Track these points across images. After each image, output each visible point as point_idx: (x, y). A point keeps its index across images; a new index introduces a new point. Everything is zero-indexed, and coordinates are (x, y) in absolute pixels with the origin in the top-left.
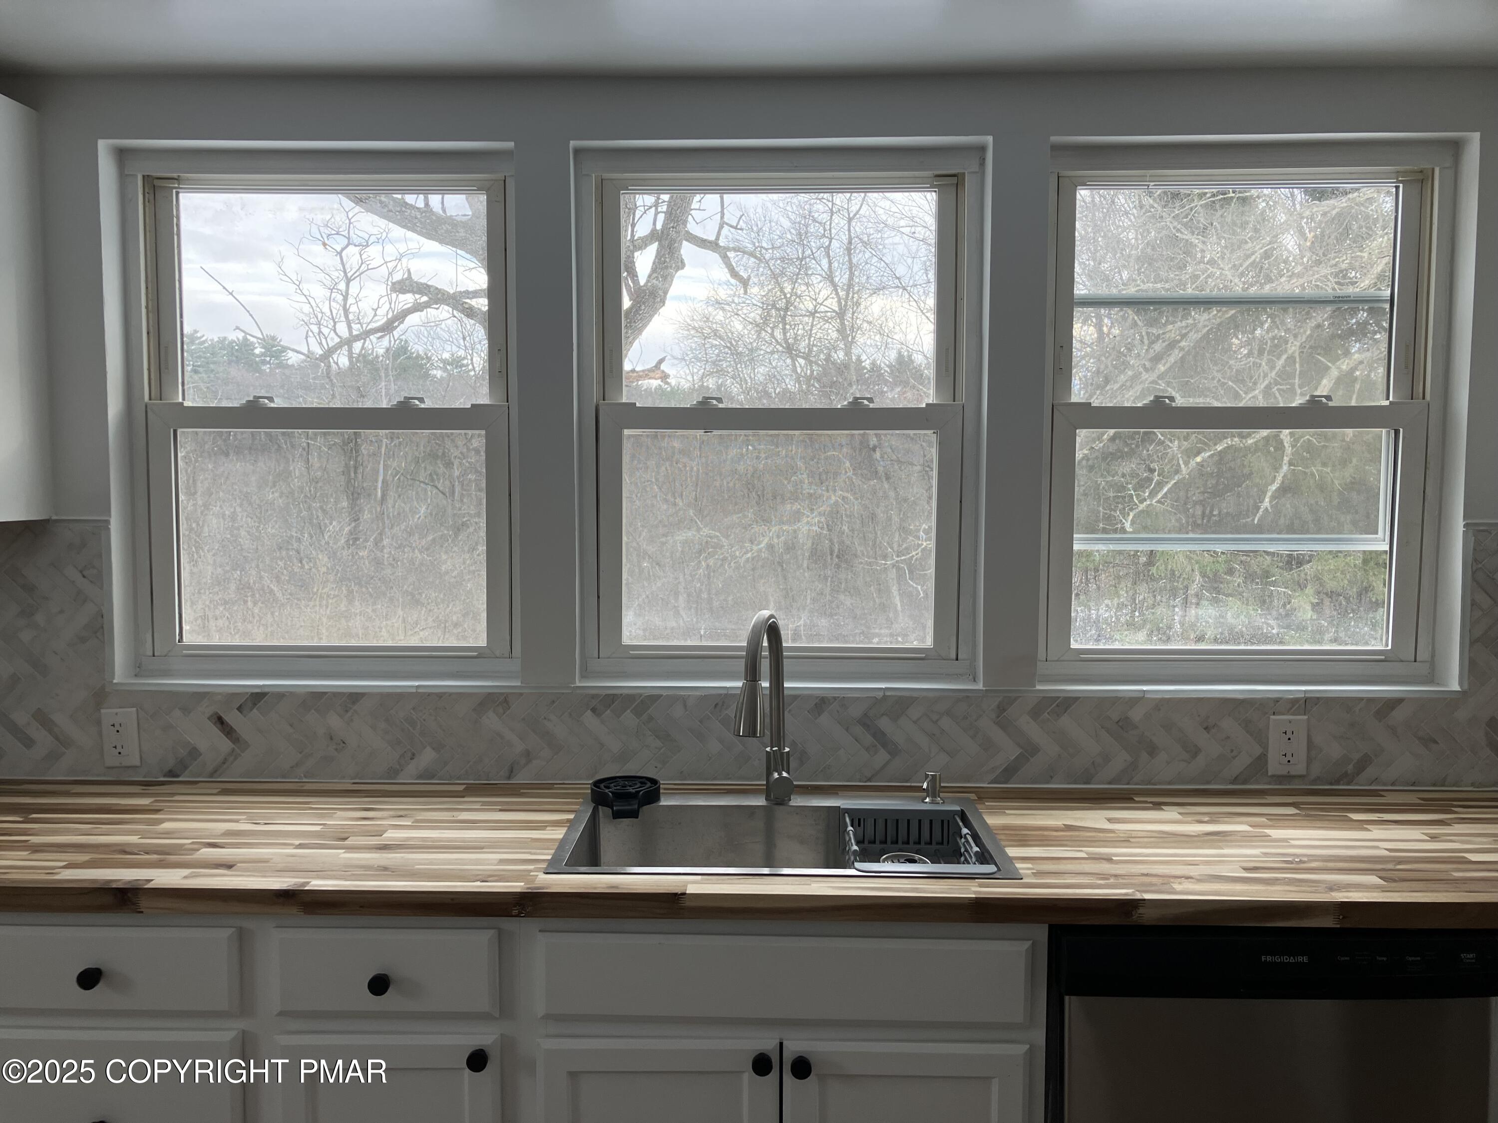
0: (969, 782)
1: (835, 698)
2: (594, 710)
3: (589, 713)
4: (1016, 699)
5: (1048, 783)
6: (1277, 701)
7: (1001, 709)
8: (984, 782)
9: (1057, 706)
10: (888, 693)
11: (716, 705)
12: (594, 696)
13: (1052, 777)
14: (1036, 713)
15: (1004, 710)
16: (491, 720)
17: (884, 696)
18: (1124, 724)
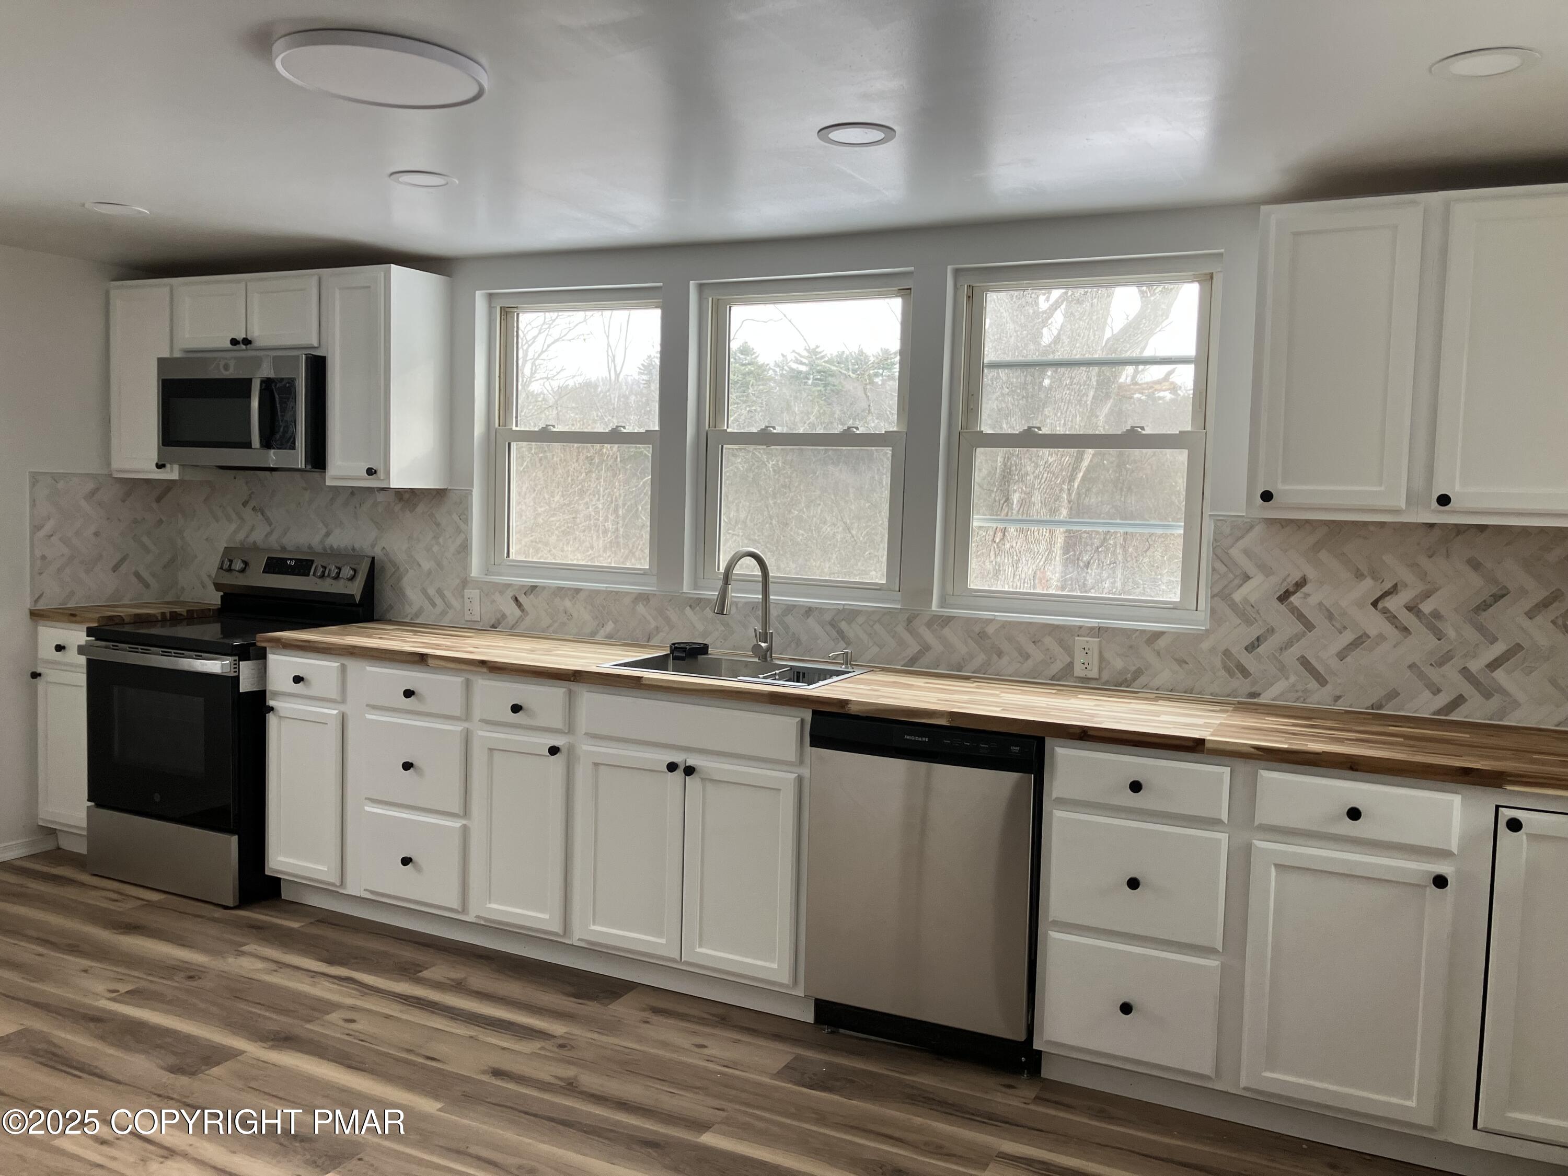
0: (890, 665)
1: (816, 608)
2: (690, 606)
3: (688, 607)
4: (918, 615)
5: (936, 669)
6: (1080, 627)
7: (909, 621)
8: (898, 666)
9: (942, 621)
10: (846, 607)
11: (753, 608)
12: (691, 598)
13: (938, 666)
14: (929, 625)
15: (911, 622)
16: (641, 608)
17: (844, 609)
18: (982, 635)
